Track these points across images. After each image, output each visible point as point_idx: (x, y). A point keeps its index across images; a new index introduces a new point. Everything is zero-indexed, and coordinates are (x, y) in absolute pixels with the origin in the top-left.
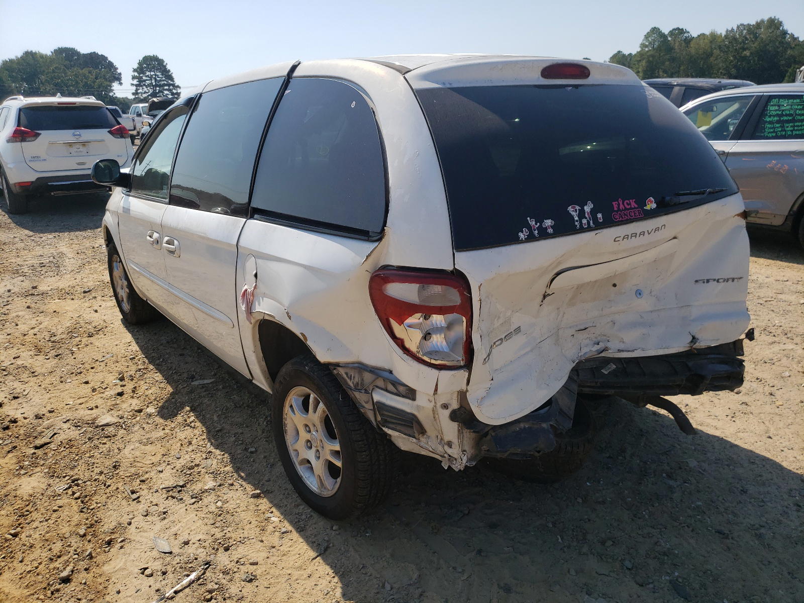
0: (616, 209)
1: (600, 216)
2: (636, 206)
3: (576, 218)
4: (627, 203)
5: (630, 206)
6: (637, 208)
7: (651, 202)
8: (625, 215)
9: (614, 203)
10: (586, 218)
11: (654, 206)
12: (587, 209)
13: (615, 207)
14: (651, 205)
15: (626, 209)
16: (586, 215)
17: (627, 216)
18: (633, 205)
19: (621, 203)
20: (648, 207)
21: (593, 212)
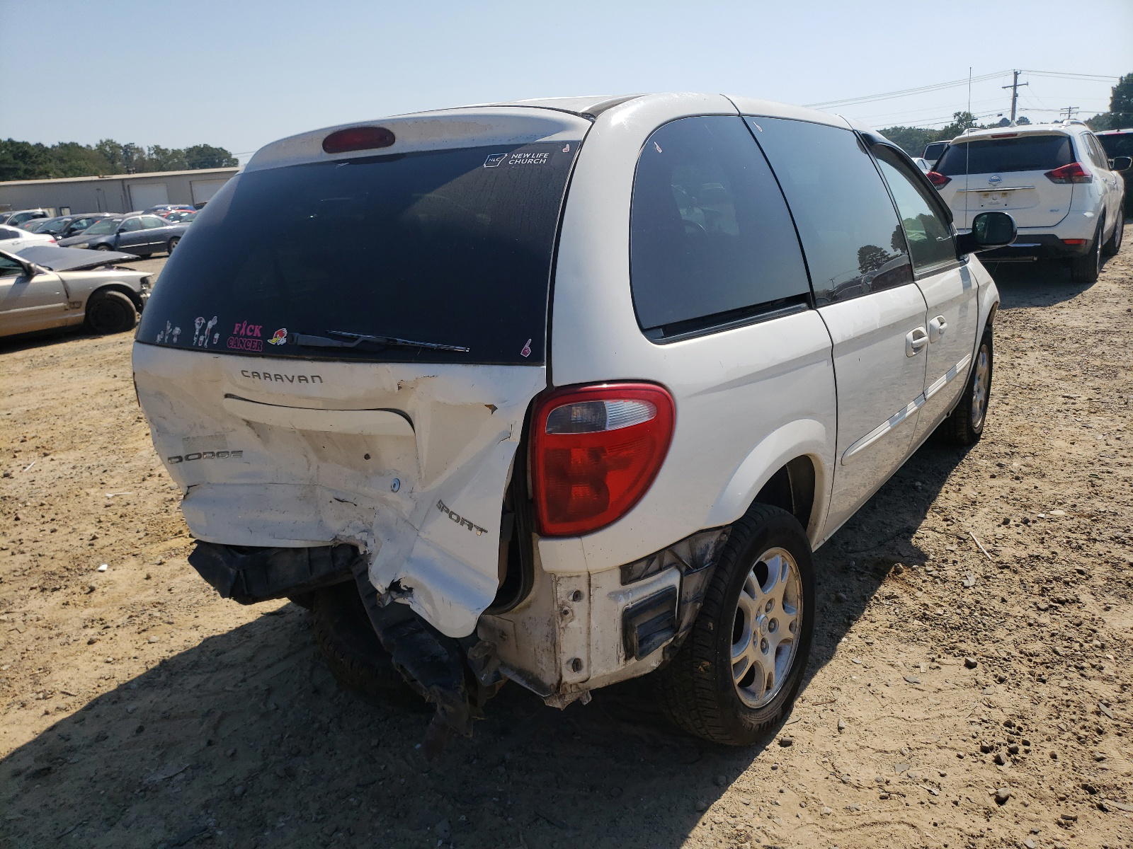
0: (235, 333)
1: (217, 336)
2: (259, 335)
3: (197, 333)
4: (251, 328)
5: (251, 334)
6: (259, 338)
7: (282, 335)
8: (241, 342)
9: (237, 325)
10: (204, 335)
11: (282, 341)
12: (210, 325)
13: (236, 330)
14: (279, 340)
15: (246, 336)
16: (206, 333)
17: (243, 346)
18: (257, 332)
19: (244, 327)
20: (273, 341)
21: (213, 331)
